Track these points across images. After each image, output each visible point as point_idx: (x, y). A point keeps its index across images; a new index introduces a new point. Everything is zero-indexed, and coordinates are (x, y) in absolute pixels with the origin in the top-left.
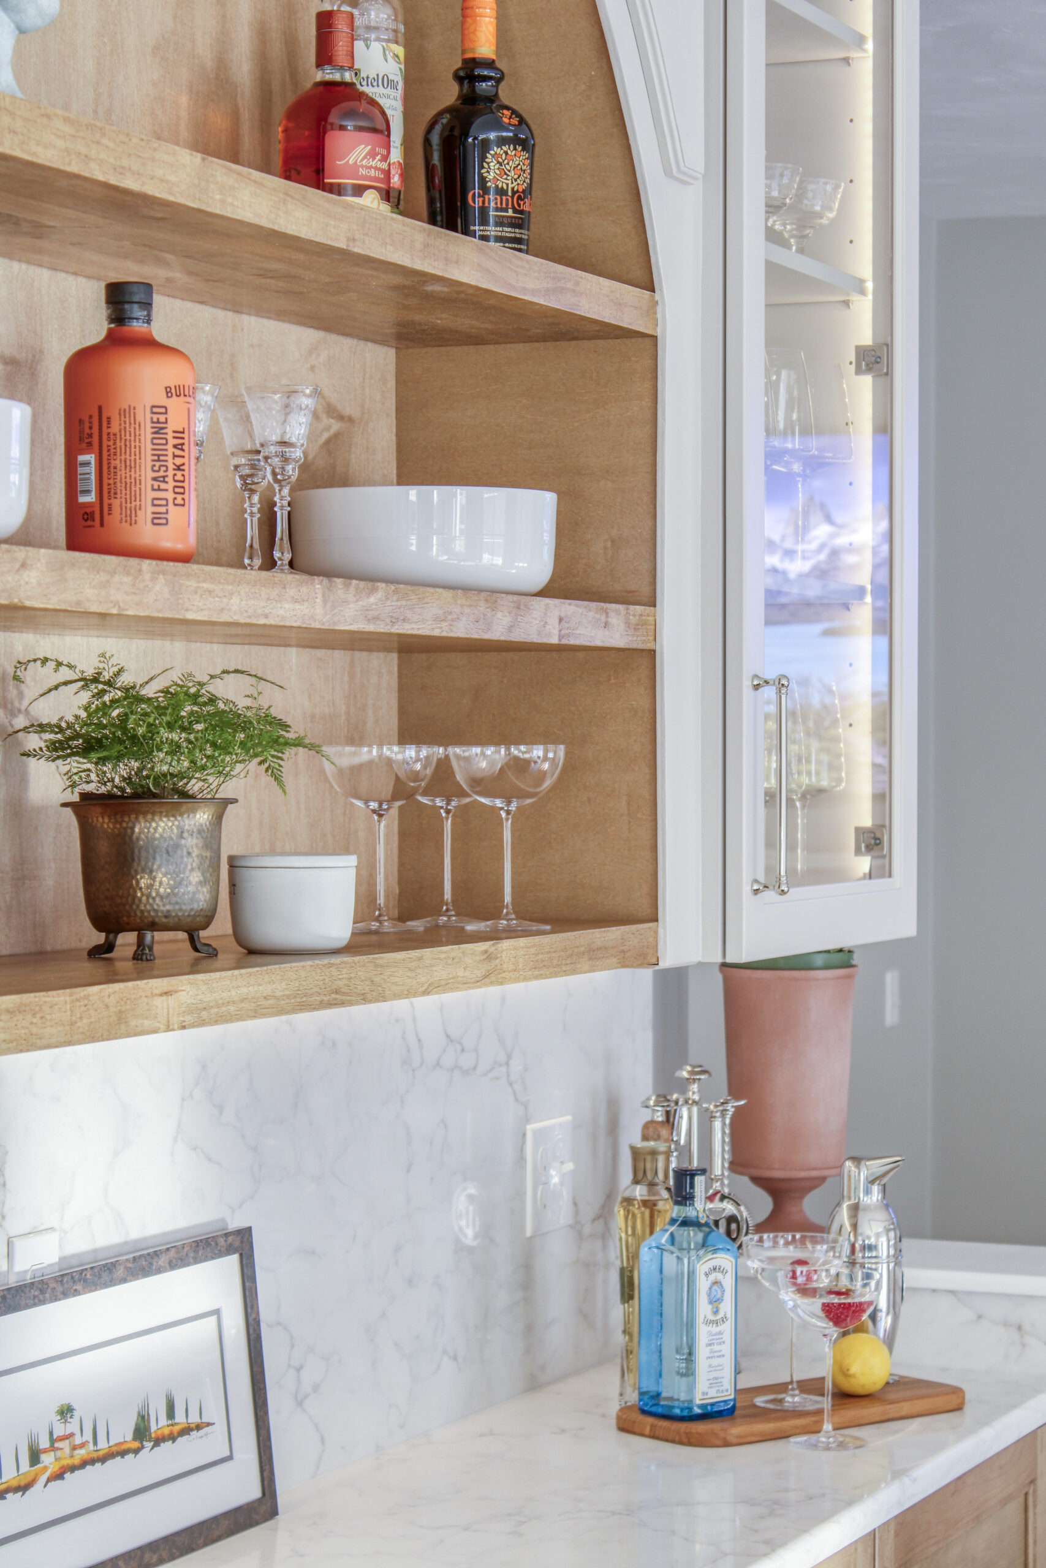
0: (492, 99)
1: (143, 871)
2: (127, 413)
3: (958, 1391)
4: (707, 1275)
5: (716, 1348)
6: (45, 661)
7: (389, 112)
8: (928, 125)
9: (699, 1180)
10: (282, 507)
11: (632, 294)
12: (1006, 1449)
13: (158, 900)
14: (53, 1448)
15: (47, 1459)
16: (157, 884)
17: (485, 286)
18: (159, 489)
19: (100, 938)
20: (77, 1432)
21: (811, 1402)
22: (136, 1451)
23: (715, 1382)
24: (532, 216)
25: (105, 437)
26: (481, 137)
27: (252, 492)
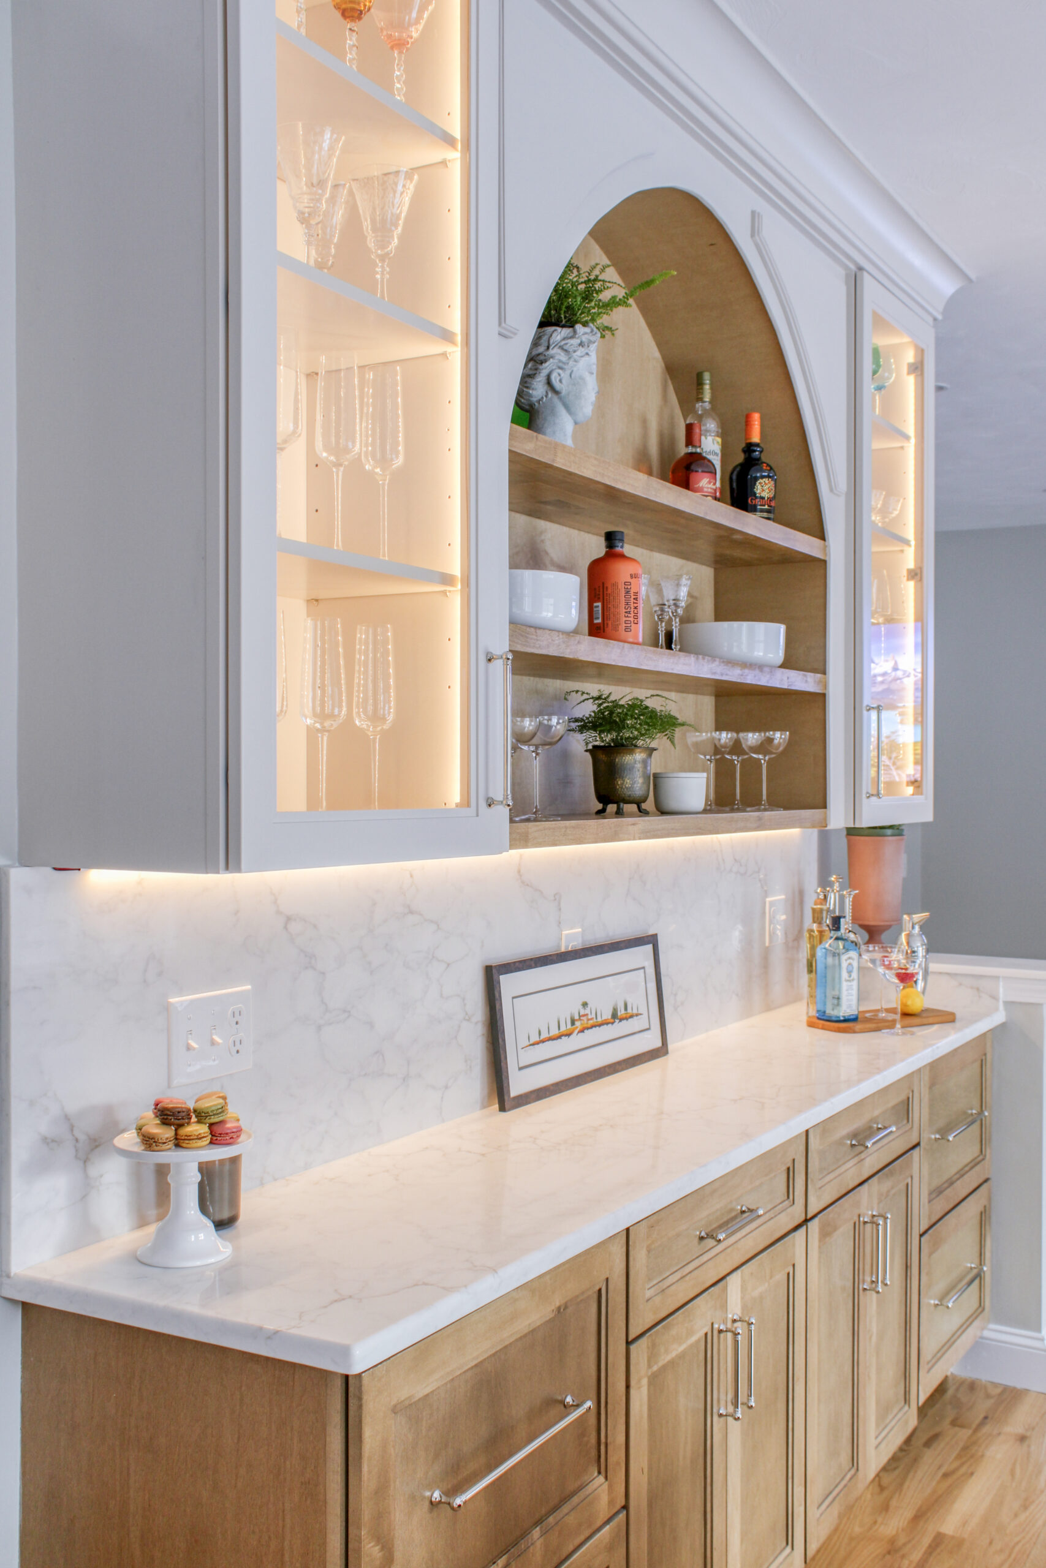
0: (759, 459)
1: (619, 778)
2: (615, 585)
3: (953, 1014)
4: (846, 960)
5: (850, 991)
6: (577, 692)
7: (716, 466)
8: (938, 474)
9: (842, 920)
10: (676, 627)
11: (817, 542)
12: (974, 1039)
13: (625, 790)
14: (580, 1019)
15: (578, 1024)
16: (625, 783)
17: (758, 535)
18: (627, 617)
19: (600, 806)
20: (589, 1013)
21: (891, 1017)
22: (613, 1023)
23: (850, 1006)
24: (776, 508)
25: (605, 595)
26: (754, 475)
27: (662, 622)
